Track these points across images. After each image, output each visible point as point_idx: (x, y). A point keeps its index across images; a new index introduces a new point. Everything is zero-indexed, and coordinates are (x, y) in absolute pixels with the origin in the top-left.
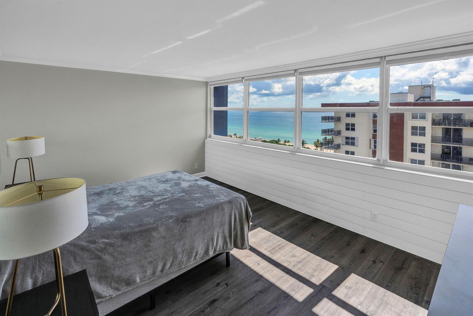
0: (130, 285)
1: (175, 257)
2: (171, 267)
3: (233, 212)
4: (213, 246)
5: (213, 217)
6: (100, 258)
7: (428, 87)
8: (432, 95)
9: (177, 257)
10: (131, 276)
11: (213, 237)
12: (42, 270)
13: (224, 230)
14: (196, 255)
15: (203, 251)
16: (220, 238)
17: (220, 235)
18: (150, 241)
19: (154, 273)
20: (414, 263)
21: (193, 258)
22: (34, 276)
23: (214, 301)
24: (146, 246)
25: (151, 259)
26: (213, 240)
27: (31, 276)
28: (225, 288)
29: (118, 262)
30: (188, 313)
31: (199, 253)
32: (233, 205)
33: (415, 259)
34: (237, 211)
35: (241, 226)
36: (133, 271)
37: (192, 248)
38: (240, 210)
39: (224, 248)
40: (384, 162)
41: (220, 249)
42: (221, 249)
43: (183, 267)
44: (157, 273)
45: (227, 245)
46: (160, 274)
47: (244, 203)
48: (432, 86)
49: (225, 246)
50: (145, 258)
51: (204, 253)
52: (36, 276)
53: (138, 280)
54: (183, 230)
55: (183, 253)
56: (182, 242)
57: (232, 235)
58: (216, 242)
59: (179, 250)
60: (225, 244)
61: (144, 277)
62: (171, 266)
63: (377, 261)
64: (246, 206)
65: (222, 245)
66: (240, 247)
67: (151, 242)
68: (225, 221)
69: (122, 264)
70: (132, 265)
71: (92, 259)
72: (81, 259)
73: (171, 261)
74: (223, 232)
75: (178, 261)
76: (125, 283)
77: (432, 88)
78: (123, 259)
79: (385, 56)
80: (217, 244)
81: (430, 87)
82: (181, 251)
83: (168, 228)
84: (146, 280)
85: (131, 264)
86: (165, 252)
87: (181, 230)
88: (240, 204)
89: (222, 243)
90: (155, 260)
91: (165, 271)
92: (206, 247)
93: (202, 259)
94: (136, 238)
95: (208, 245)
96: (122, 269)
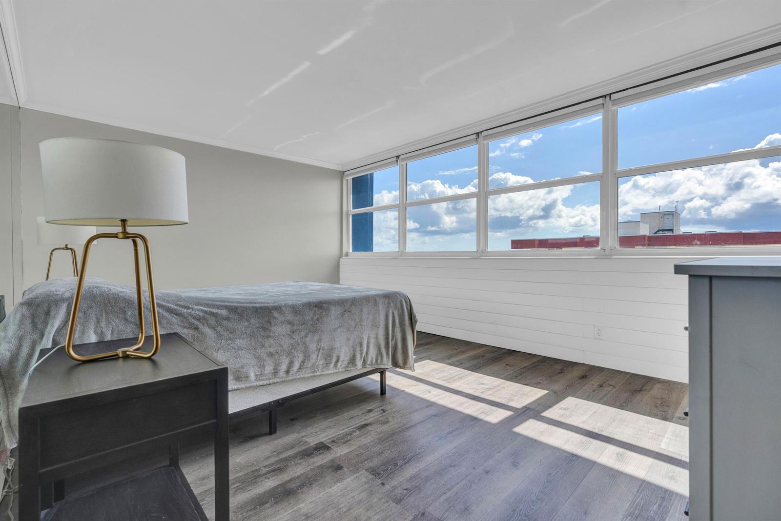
0: (241, 381)
1: (307, 357)
2: (300, 370)
3: (391, 312)
4: (361, 354)
5: (362, 310)
6: (196, 328)
7: (669, 214)
8: (675, 226)
9: (309, 356)
10: (242, 367)
11: (361, 340)
12: (111, 326)
13: (377, 334)
14: (337, 361)
15: (347, 358)
16: (372, 346)
17: (372, 341)
18: (269, 322)
19: (275, 372)
20: (659, 385)
21: (332, 365)
22: (99, 331)
23: (366, 425)
24: (264, 329)
25: (271, 350)
26: (361, 345)
27: (95, 329)
28: (382, 413)
29: (222, 342)
30: (327, 436)
31: (341, 359)
32: (390, 300)
33: (659, 382)
34: (396, 312)
35: (402, 334)
36: (245, 361)
37: (332, 349)
38: (400, 311)
39: (377, 362)
40: (611, 251)
41: (372, 362)
42: (374, 362)
43: (318, 373)
44: (281, 373)
45: (382, 357)
46: (285, 375)
47: (406, 302)
48: (675, 213)
49: (380, 359)
50: (263, 346)
51: (348, 362)
52: (102, 332)
53: (252, 376)
54: (318, 319)
55: (317, 352)
56: (317, 336)
57: (389, 345)
58: (366, 348)
59: (313, 347)
60: (379, 356)
61: (261, 374)
62: (300, 368)
63: (604, 385)
64: (409, 307)
65: (374, 357)
66: (402, 365)
67: (271, 325)
68: (379, 322)
69: (229, 347)
70: (243, 351)
71: (184, 327)
72: (168, 324)
73: (300, 361)
74: (377, 338)
75: (310, 364)
76: (233, 377)
77: (675, 217)
78: (230, 339)
79: (610, 94)
80: (367, 353)
82: (315, 349)
83: (296, 310)
84: (263, 380)
85: (242, 349)
86: (292, 344)
87: (315, 317)
88: (401, 301)
89: (375, 353)
90: (277, 353)
91: (291, 373)
92: (352, 352)
93: (346, 369)
94: (248, 314)
95: (354, 351)
96: (229, 353)
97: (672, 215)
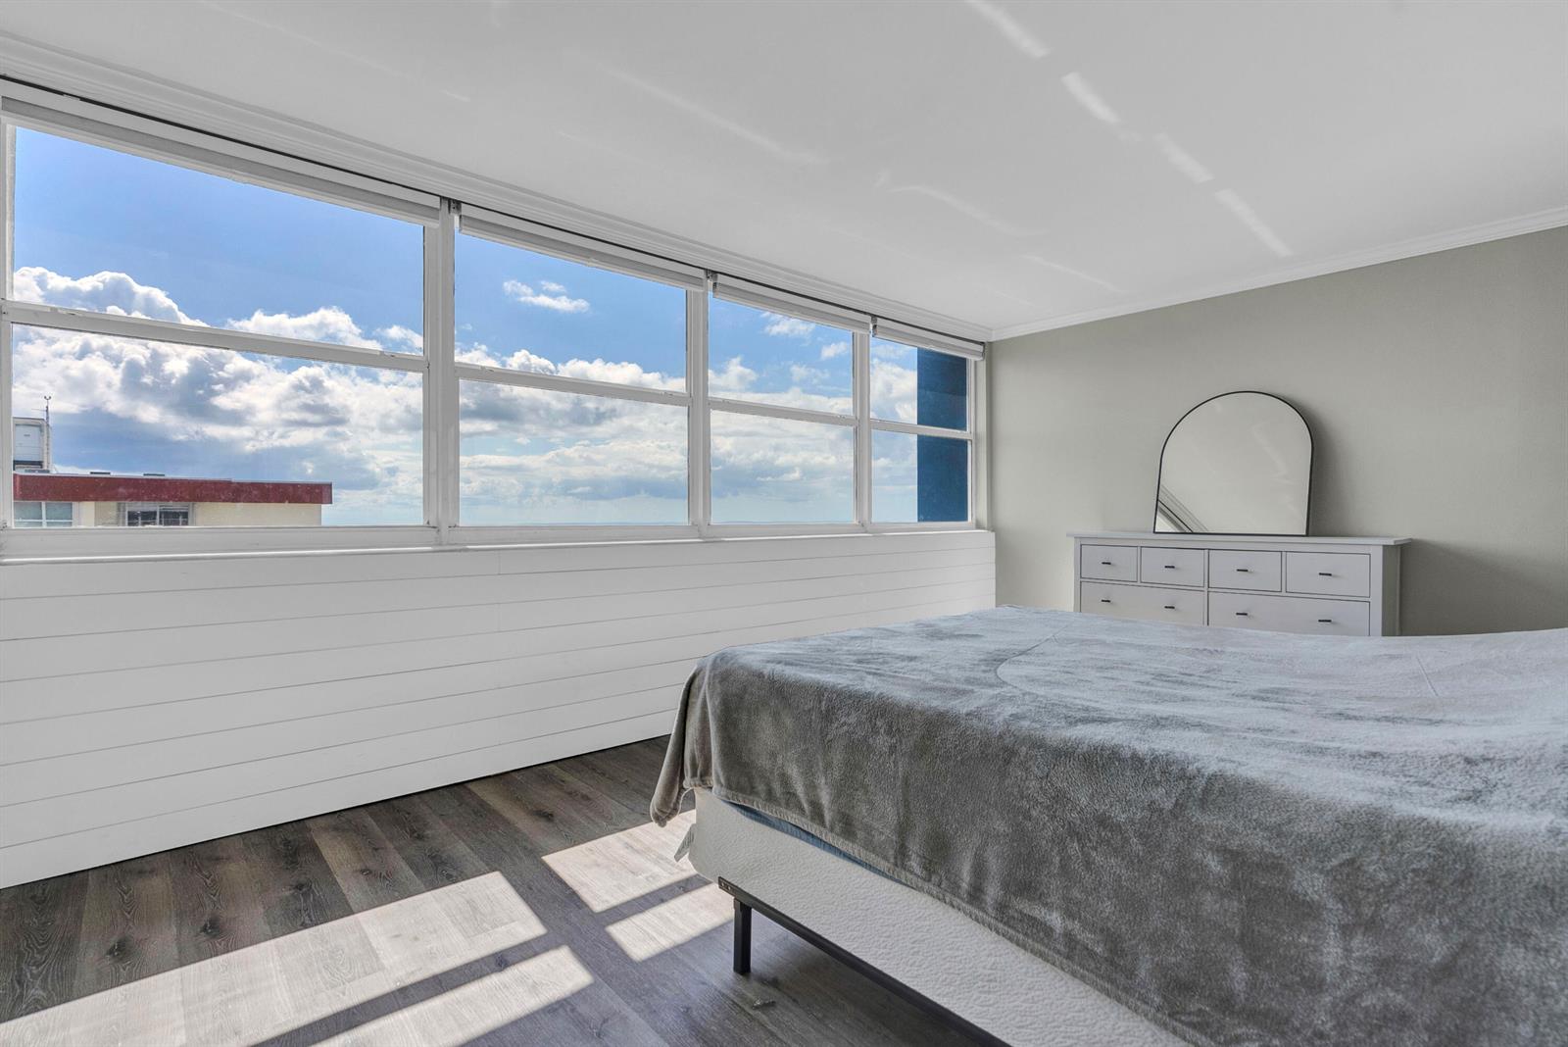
7: (29, 427)
8: (45, 455)
48: (46, 423)
77: (45, 434)
81: (40, 426)
97: (37, 429)
